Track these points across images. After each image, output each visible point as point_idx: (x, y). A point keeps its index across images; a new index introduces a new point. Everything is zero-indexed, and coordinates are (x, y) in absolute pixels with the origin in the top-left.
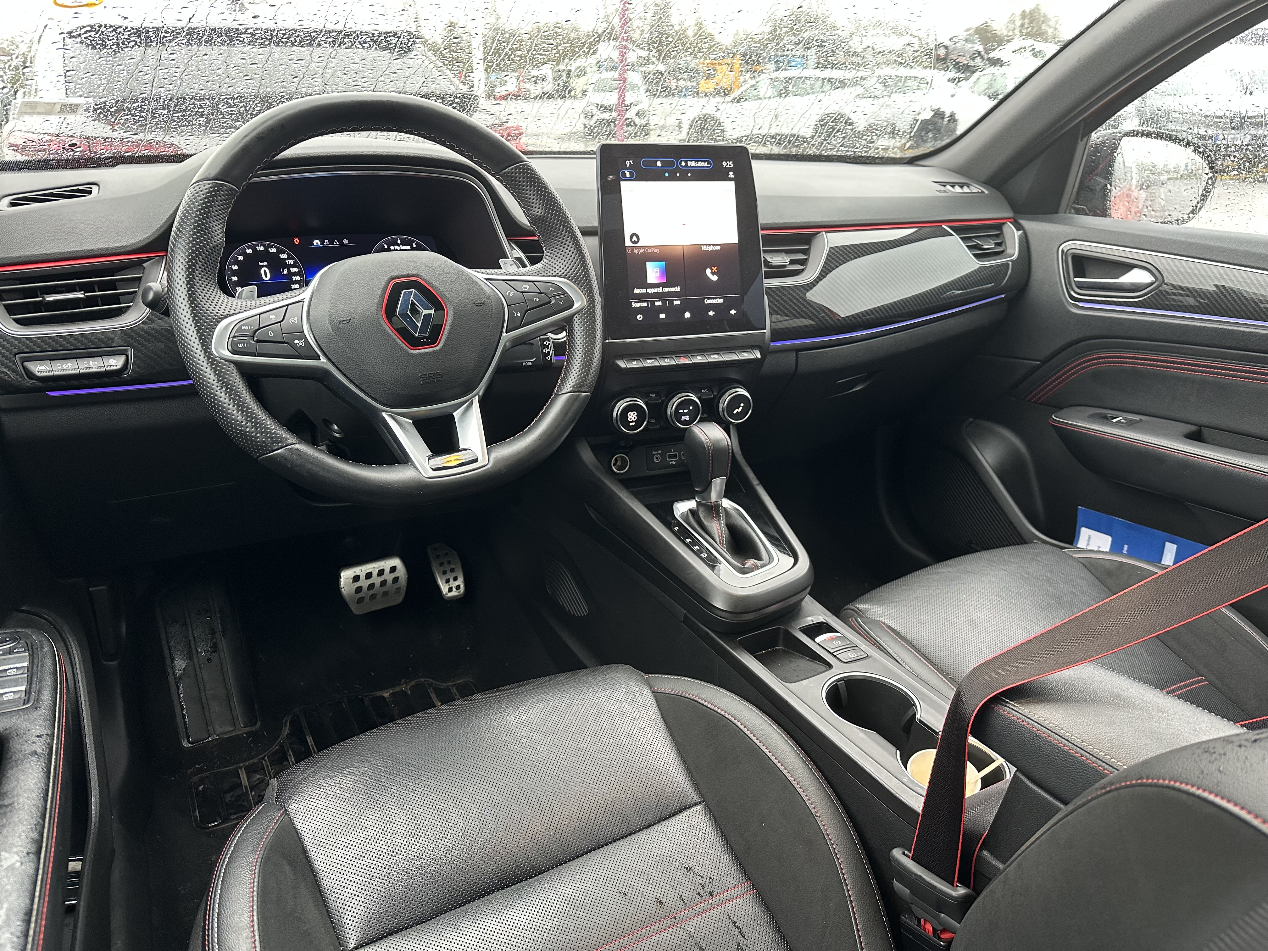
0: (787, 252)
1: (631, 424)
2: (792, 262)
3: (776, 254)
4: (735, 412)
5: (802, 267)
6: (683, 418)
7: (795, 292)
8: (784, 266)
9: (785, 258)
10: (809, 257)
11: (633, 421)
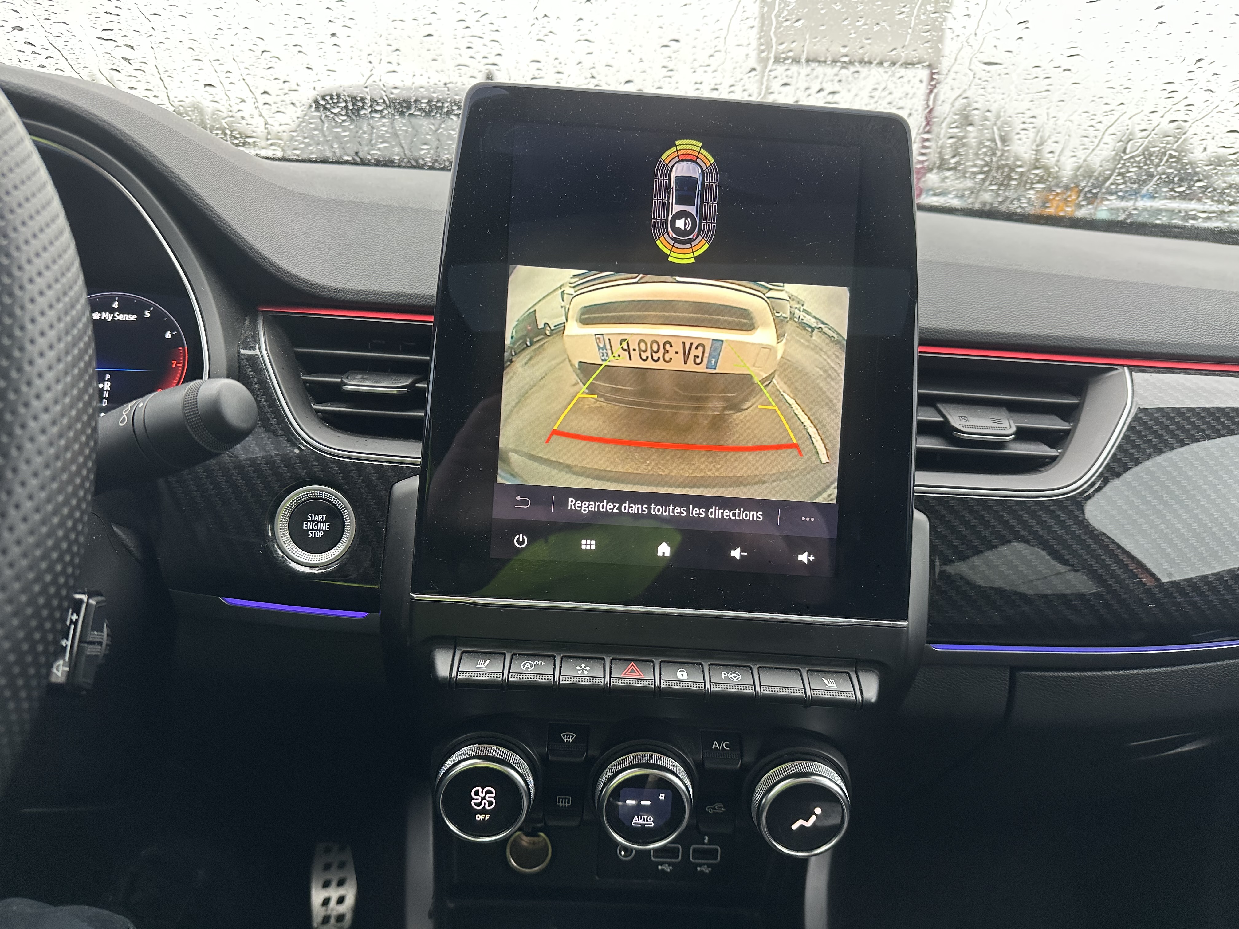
0: (1013, 408)
1: (480, 817)
2: (1022, 435)
3: (980, 410)
4: (795, 827)
5: (1052, 452)
6: (637, 821)
7: (1019, 518)
8: (1001, 445)
9: (1005, 424)
10: (1075, 427)
11: (484, 811)
